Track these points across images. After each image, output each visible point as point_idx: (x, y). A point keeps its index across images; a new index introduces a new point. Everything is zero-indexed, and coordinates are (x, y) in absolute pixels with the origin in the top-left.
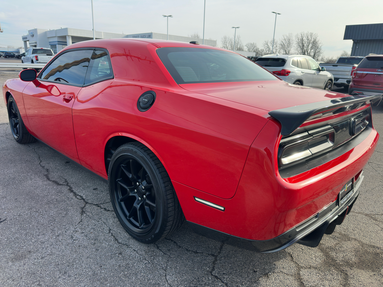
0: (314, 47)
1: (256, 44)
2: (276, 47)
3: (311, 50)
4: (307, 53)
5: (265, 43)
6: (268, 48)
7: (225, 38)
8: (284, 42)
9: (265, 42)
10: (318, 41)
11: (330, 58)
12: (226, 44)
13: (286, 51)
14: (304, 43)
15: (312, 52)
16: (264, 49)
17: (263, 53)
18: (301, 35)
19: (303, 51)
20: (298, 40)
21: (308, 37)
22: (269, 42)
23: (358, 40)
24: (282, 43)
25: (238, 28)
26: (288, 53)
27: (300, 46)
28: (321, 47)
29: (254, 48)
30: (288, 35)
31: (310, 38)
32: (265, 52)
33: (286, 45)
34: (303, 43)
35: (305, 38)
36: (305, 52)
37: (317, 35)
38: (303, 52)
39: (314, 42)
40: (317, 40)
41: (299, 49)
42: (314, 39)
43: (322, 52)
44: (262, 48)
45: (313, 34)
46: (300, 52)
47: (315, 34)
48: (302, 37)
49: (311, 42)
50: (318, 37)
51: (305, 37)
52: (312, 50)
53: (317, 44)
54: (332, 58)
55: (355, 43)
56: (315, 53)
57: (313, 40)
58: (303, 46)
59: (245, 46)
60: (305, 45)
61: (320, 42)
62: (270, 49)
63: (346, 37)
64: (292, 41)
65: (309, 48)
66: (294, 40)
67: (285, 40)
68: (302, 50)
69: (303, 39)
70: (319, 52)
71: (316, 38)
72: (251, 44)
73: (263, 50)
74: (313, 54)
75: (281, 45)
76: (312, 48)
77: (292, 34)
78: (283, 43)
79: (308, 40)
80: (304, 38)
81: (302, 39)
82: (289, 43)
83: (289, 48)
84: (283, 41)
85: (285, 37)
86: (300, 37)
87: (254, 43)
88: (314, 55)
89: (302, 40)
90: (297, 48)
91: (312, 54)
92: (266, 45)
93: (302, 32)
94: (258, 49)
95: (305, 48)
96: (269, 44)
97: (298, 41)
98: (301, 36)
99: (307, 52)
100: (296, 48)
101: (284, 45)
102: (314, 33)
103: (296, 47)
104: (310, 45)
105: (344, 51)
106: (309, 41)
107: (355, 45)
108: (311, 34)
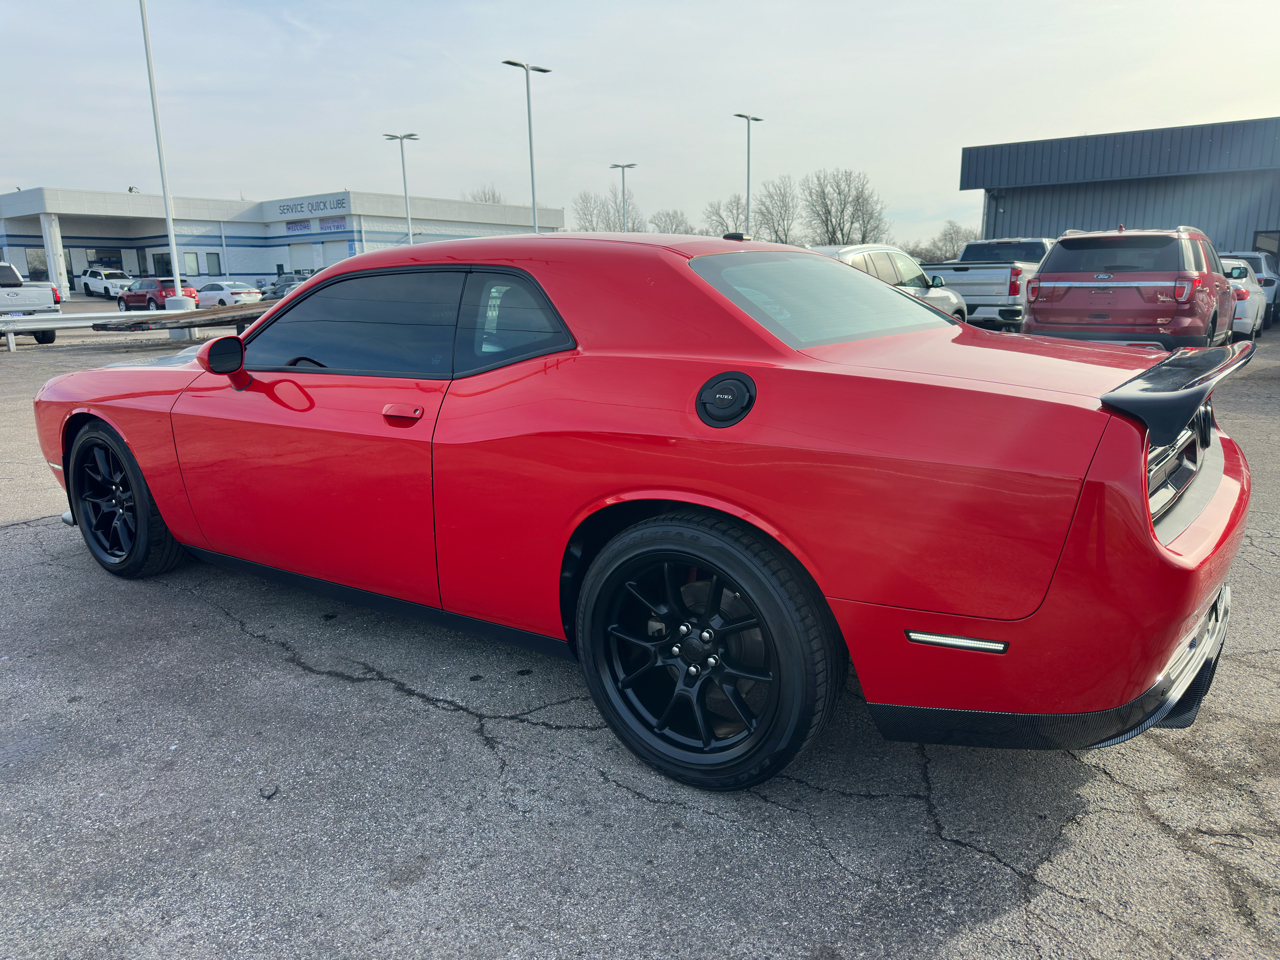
0: (860, 213)
1: (682, 215)
2: (745, 220)
3: (852, 223)
4: (843, 235)
5: (709, 209)
6: (722, 225)
7: (585, 199)
8: (768, 203)
9: (711, 206)
10: (871, 196)
12: (589, 217)
13: (776, 232)
14: (829, 203)
15: (856, 229)
16: (709, 230)
18: (818, 179)
19: (830, 229)
20: (811, 196)
21: (838, 186)
22: (722, 208)
23: (1000, 190)
24: (763, 208)
25: (628, 166)
26: (783, 237)
27: (819, 215)
28: (880, 214)
29: (677, 226)
30: (777, 182)
31: (847, 189)
33: (774, 212)
34: (825, 206)
35: (831, 190)
36: (834, 233)
37: (865, 177)
38: (828, 231)
39: (857, 198)
40: (867, 193)
41: (816, 223)
42: (857, 189)
43: (887, 227)
44: (705, 226)
45: (853, 175)
46: (819, 231)
47: (860, 174)
48: (820, 184)
49: (851, 199)
50: (867, 182)
51: (832, 186)
52: (856, 225)
53: (868, 203)
54: (918, 246)
55: (994, 198)
56: (865, 230)
57: (854, 193)
58: (828, 212)
59: (651, 222)
60: (833, 210)
61: (875, 198)
62: (727, 227)
63: (967, 183)
64: (793, 199)
65: (846, 218)
66: (799, 196)
67: (771, 196)
68: (827, 225)
69: (826, 191)
70: (877, 227)
71: (864, 186)
72: (668, 214)
74: (860, 236)
75: (762, 213)
76: (854, 218)
77: (789, 178)
78: (767, 209)
79: (839, 194)
80: (829, 189)
81: (823, 192)
82: (785, 207)
83: (786, 222)
84: (764, 200)
85: (772, 190)
86: (816, 188)
87: (676, 212)
88: (863, 238)
89: (823, 195)
90: (811, 222)
91: (858, 234)
92: (714, 218)
93: (820, 171)
94: (692, 229)
95: (833, 220)
96: (724, 214)
97: (809, 199)
98: (816, 182)
99: (842, 230)
100: (808, 219)
101: (769, 213)
102: (857, 173)
103: (807, 217)
104: (849, 210)
105: (950, 223)
106: (843, 197)
107: (994, 204)
108: (848, 175)
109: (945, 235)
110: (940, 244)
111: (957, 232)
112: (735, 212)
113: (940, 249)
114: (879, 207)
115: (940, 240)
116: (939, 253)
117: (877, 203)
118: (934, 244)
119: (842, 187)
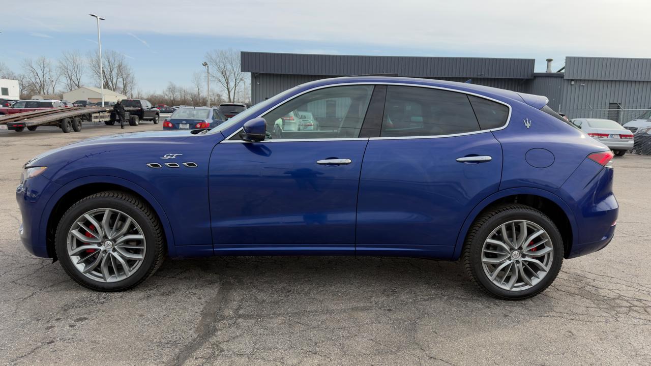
0: (121, 74)
2: (50, 71)
3: (117, 79)
5: (24, 62)
6: (34, 72)
8: (64, 63)
10: (126, 65)
11: (152, 93)
13: (71, 79)
14: (103, 66)
15: (120, 82)
16: (26, 75)
17: (24, 81)
19: (105, 80)
20: (91, 61)
21: (108, 58)
24: (61, 65)
26: (76, 83)
28: (133, 75)
31: (113, 61)
32: (28, 80)
33: (70, 69)
36: (107, 83)
39: (119, 66)
40: (124, 64)
41: (96, 76)
42: (119, 61)
45: (117, 54)
49: (116, 65)
50: (124, 58)
52: (120, 80)
53: (125, 69)
56: (125, 83)
57: (117, 63)
61: (129, 67)
64: (81, 62)
65: (113, 75)
70: (132, 81)
73: (24, 76)
75: (60, 67)
76: (118, 76)
79: (109, 62)
82: (76, 67)
83: (78, 74)
84: (62, 61)
85: (67, 55)
88: (125, 87)
91: (122, 86)
92: (28, 68)
94: (13, 74)
96: (35, 66)
97: (91, 63)
99: (112, 83)
100: (92, 74)
102: (119, 53)
104: (115, 72)
105: (171, 82)
106: (111, 64)
108: (114, 53)
109: (169, 89)
110: (167, 93)
111: (174, 88)
112: (42, 66)
113: (167, 95)
114: (131, 72)
115: (167, 91)
116: (166, 97)
118: (164, 92)
119: (110, 60)
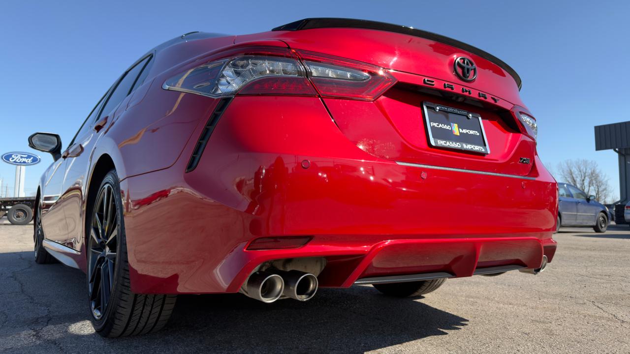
3: (589, 186)
14: (575, 176)
15: (592, 190)
18: (567, 164)
21: (579, 168)
31: (584, 170)
34: (573, 177)
35: (575, 170)
37: (595, 163)
39: (592, 174)
40: (597, 171)
42: (591, 169)
43: (612, 189)
47: (592, 162)
48: (568, 167)
49: (588, 174)
50: (597, 166)
51: (575, 167)
52: (592, 188)
56: (598, 191)
57: (589, 171)
58: (575, 181)
65: (586, 184)
69: (572, 171)
76: (590, 184)
79: (580, 171)
81: (571, 171)
93: (568, 160)
97: (562, 173)
98: (566, 166)
104: (587, 180)
107: (623, 158)
108: (585, 162)
114: (606, 179)
117: (605, 176)
119: (582, 168)
